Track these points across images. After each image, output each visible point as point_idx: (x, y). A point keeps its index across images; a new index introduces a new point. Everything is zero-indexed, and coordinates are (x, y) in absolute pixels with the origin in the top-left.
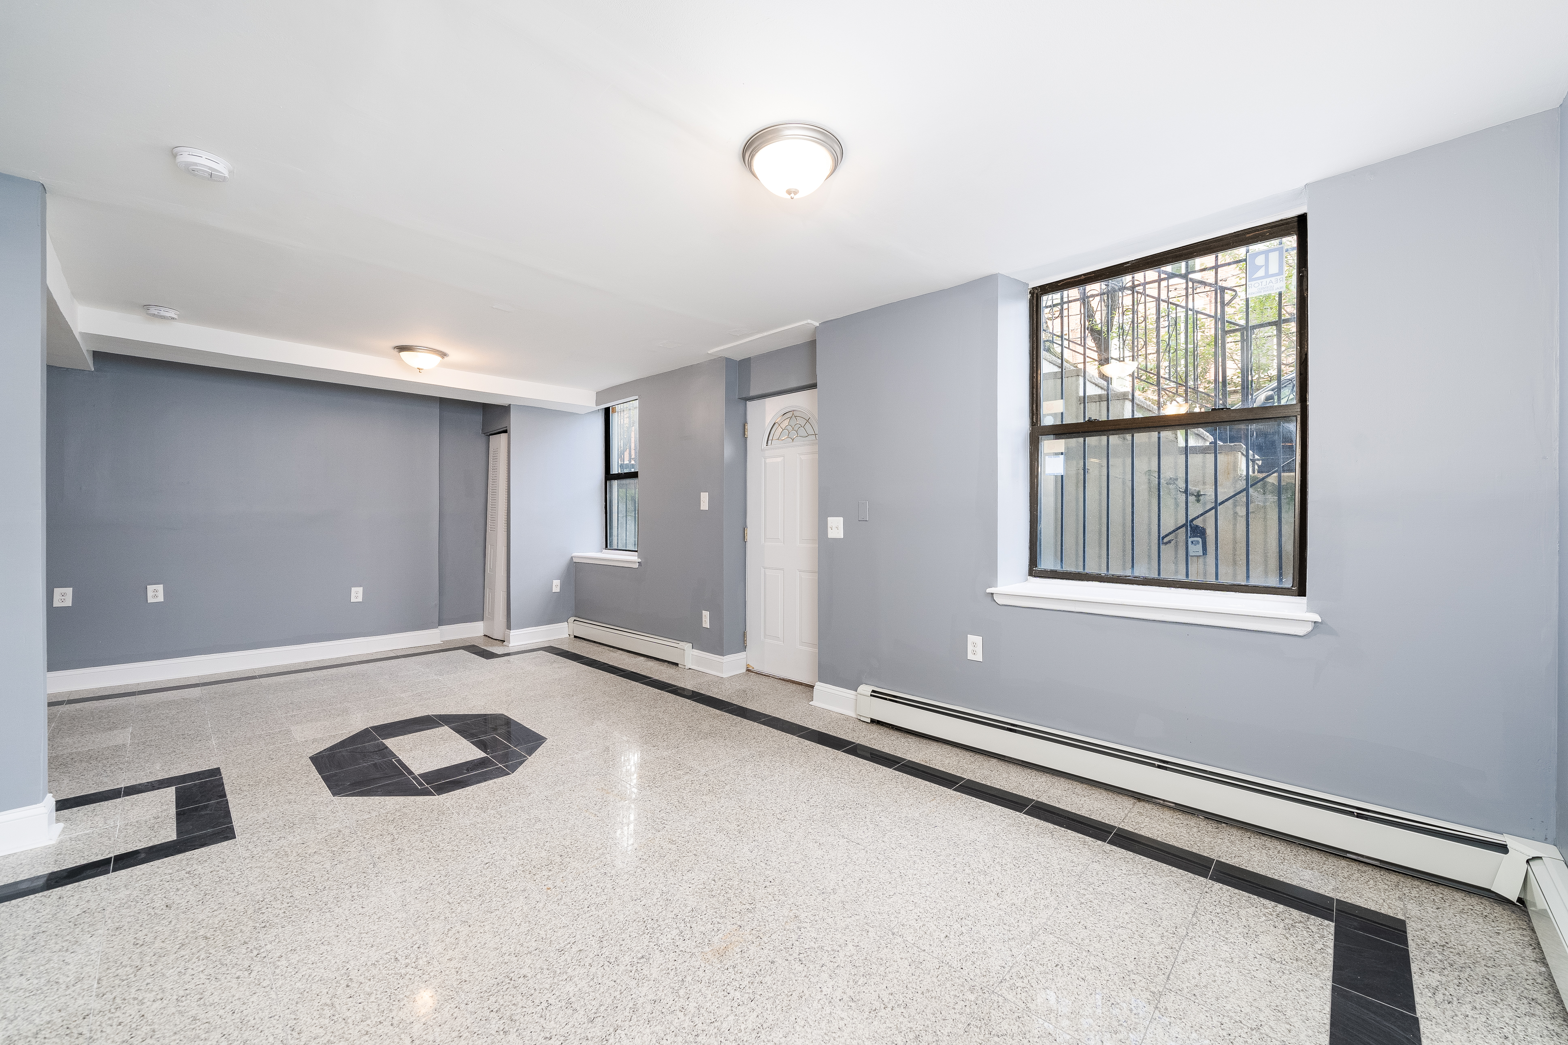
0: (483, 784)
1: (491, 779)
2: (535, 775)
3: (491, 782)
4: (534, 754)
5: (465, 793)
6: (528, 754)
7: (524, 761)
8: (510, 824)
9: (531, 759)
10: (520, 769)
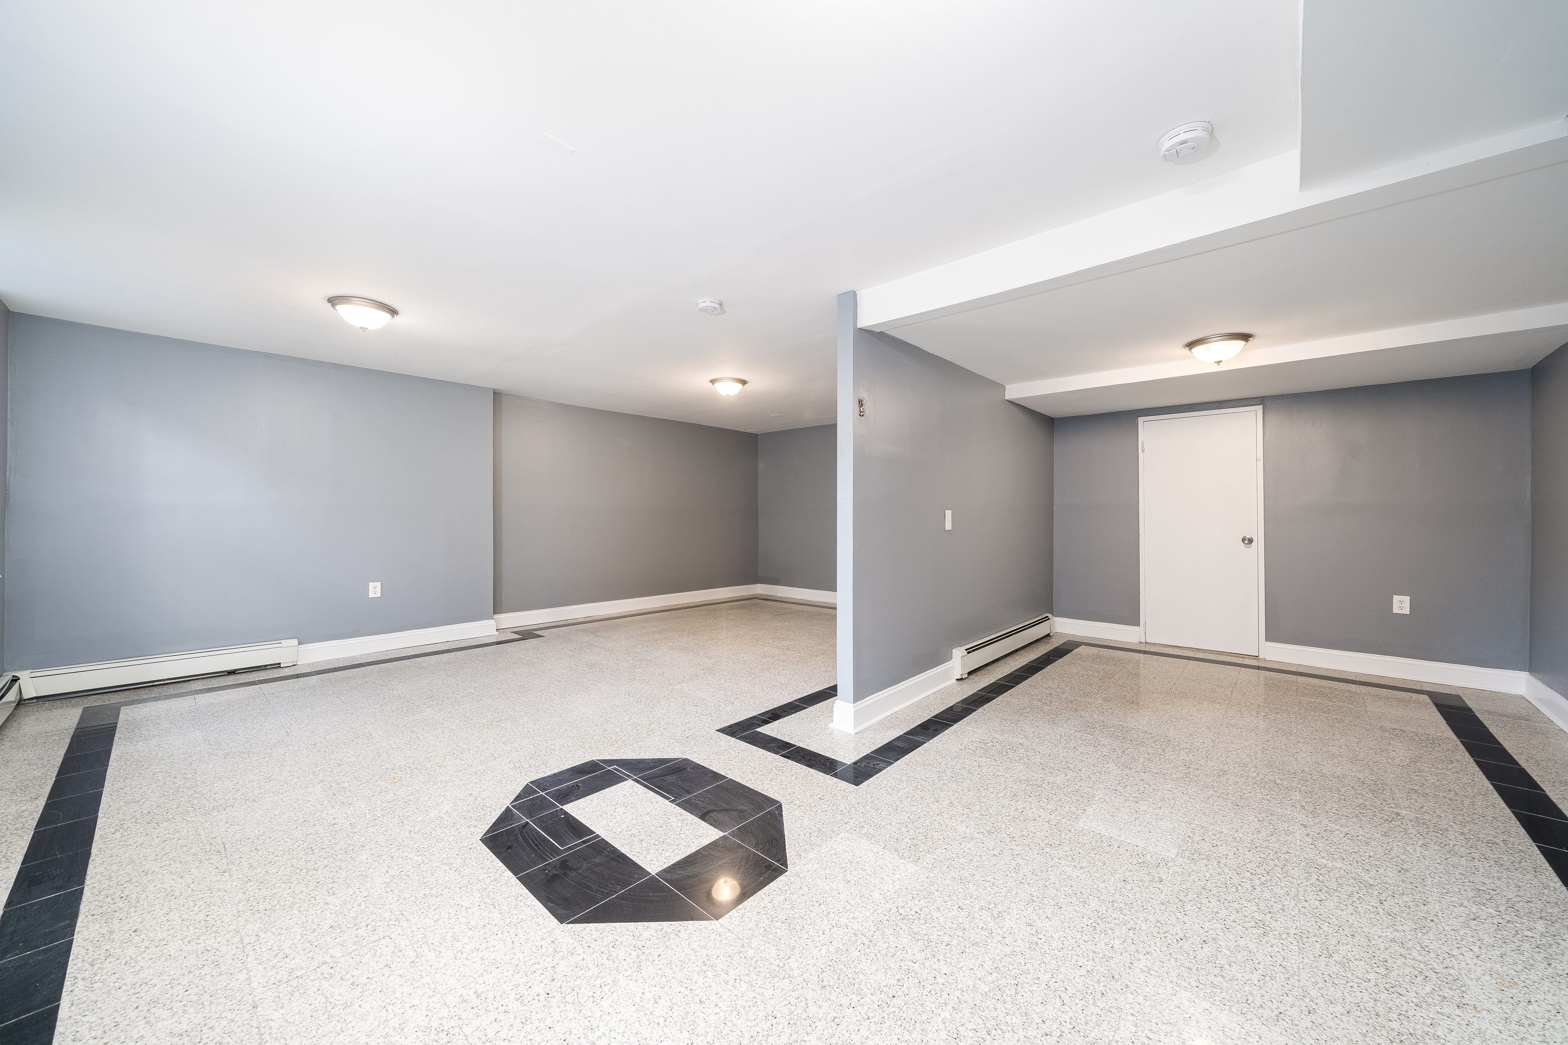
0: (555, 771)
1: (549, 776)
2: (504, 781)
3: (549, 774)
4: (503, 810)
5: (570, 762)
6: (511, 810)
7: (516, 800)
8: (526, 740)
9: (507, 803)
10: (519, 789)
